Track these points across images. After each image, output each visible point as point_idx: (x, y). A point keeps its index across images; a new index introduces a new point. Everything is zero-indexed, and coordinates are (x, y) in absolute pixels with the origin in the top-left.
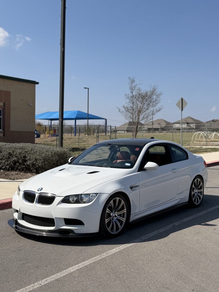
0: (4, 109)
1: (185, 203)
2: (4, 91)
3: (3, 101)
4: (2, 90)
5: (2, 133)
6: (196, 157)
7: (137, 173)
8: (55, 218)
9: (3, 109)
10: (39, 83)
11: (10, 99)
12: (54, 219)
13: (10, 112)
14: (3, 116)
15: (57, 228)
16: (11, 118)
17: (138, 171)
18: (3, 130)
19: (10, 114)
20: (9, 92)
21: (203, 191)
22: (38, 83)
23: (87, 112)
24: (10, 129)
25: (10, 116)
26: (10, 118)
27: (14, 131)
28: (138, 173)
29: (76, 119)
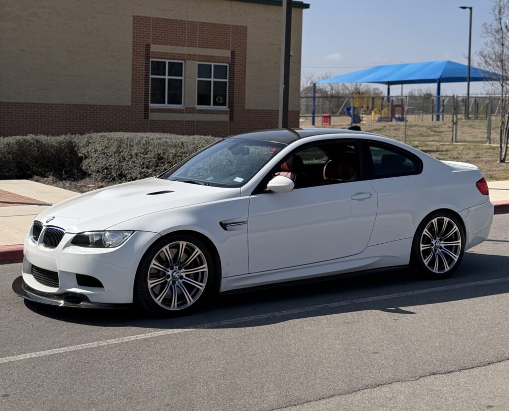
0: (232, 65)
1: (398, 267)
2: (233, 26)
3: (231, 48)
4: (228, 23)
5: (227, 114)
6: (451, 168)
7: (249, 197)
8: (59, 271)
9: (230, 64)
10: (310, 6)
11: (246, 42)
12: (57, 273)
13: (245, 70)
14: (230, 80)
15: (62, 291)
16: (247, 83)
17: (253, 194)
18: (229, 107)
19: (245, 74)
20: (245, 28)
21: (460, 244)
22: (307, 6)
23: (466, 64)
24: (244, 107)
25: (245, 78)
26: (245, 82)
27: (252, 110)
28: (252, 196)
29: (440, 81)
